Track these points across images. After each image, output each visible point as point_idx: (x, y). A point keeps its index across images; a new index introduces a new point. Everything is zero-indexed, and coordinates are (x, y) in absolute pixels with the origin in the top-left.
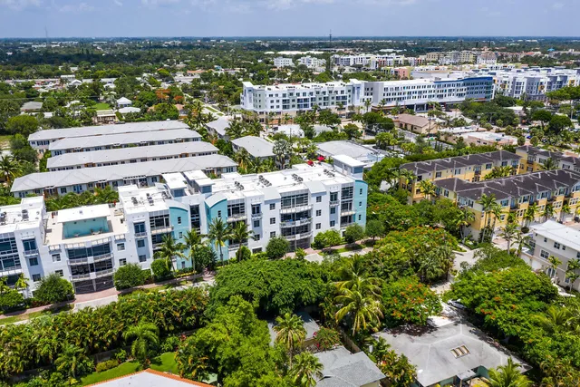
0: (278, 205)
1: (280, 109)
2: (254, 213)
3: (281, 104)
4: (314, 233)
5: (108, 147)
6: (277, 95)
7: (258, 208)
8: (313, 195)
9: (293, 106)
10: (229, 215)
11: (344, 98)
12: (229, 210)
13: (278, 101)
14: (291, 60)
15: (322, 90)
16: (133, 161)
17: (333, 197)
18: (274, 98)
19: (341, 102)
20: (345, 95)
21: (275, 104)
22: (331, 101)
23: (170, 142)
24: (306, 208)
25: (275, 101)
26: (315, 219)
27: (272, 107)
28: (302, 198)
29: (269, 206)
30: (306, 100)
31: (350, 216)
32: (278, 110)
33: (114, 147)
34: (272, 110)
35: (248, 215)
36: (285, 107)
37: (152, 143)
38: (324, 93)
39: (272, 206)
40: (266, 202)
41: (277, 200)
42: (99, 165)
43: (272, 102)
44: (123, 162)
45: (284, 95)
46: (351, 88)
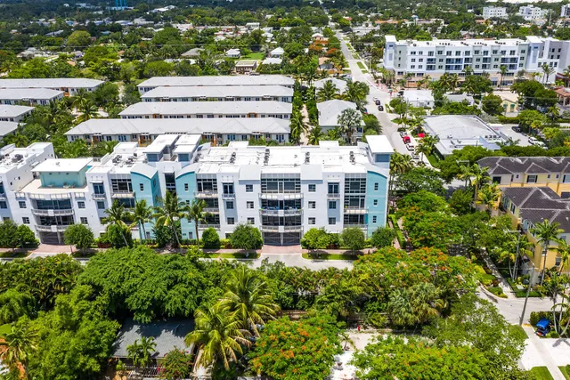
0: (257, 188)
1: (423, 70)
2: (226, 192)
3: (424, 64)
4: (306, 227)
5: (194, 99)
6: (421, 53)
7: (231, 188)
8: (306, 181)
9: (440, 67)
10: (200, 190)
11: (514, 60)
12: (199, 184)
13: (421, 60)
14: (504, 10)
15: (484, 48)
16: (200, 116)
17: (333, 188)
18: (417, 57)
19: (508, 64)
20: (515, 56)
21: (417, 63)
22: (493, 63)
23: (257, 99)
24: (298, 196)
25: (417, 60)
26: (307, 212)
27: (413, 67)
28: (292, 183)
29: (244, 187)
30: (459, 60)
31: (362, 216)
32: (420, 71)
33: (200, 100)
34: (412, 71)
35: (219, 194)
36: (430, 68)
37: (239, 99)
38: (486, 53)
39: (249, 188)
40: (241, 182)
41: (255, 181)
42: (166, 117)
43: (413, 60)
44: (189, 117)
45: (431, 53)
46: (526, 49)
